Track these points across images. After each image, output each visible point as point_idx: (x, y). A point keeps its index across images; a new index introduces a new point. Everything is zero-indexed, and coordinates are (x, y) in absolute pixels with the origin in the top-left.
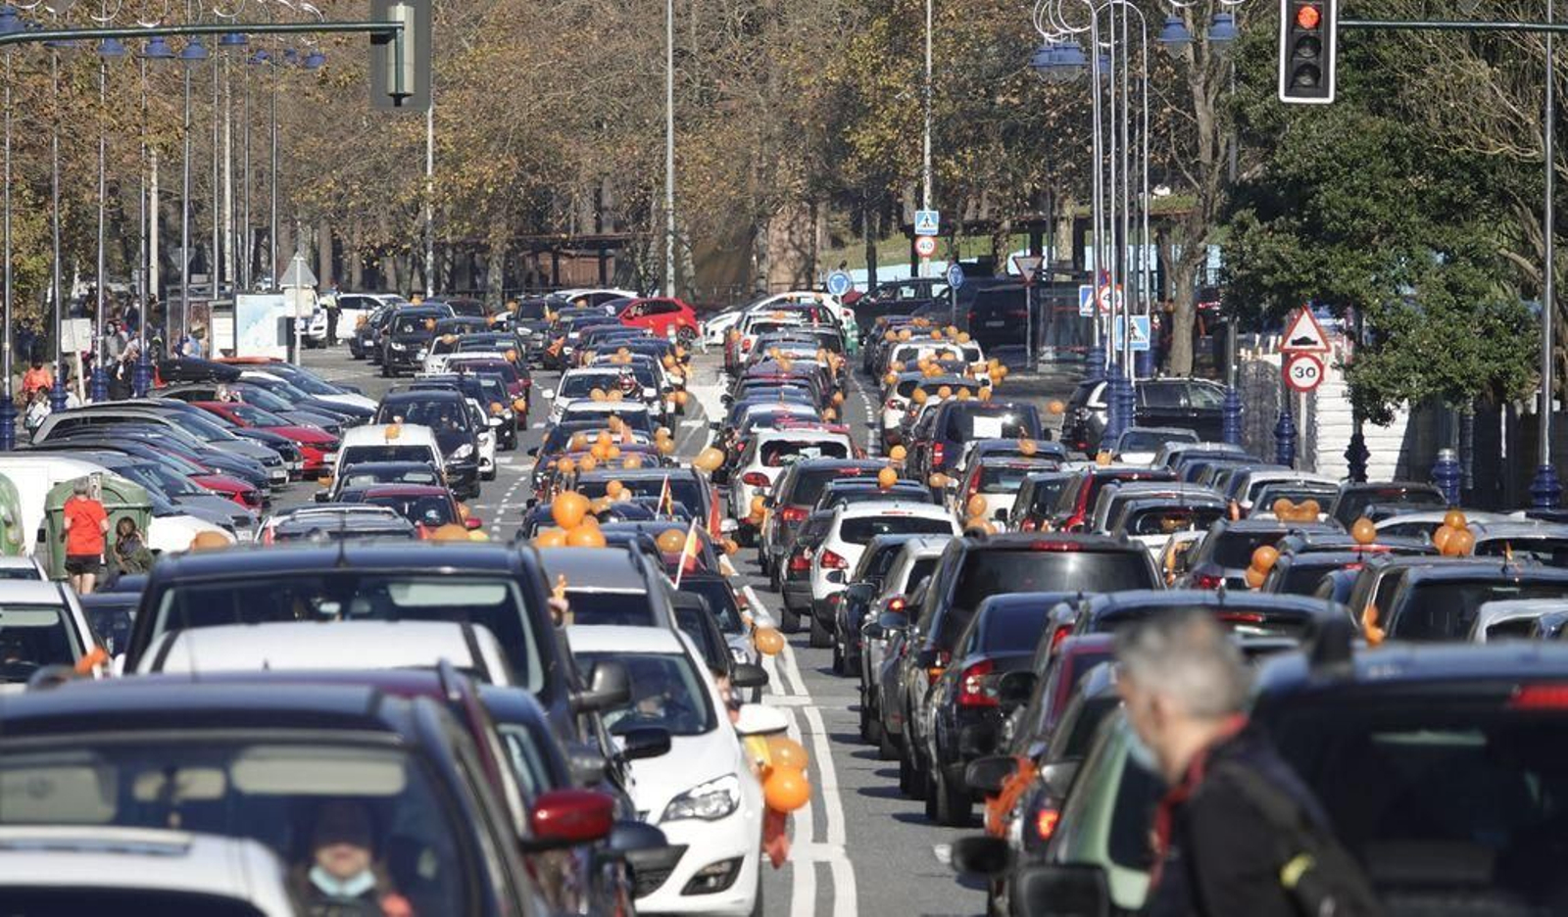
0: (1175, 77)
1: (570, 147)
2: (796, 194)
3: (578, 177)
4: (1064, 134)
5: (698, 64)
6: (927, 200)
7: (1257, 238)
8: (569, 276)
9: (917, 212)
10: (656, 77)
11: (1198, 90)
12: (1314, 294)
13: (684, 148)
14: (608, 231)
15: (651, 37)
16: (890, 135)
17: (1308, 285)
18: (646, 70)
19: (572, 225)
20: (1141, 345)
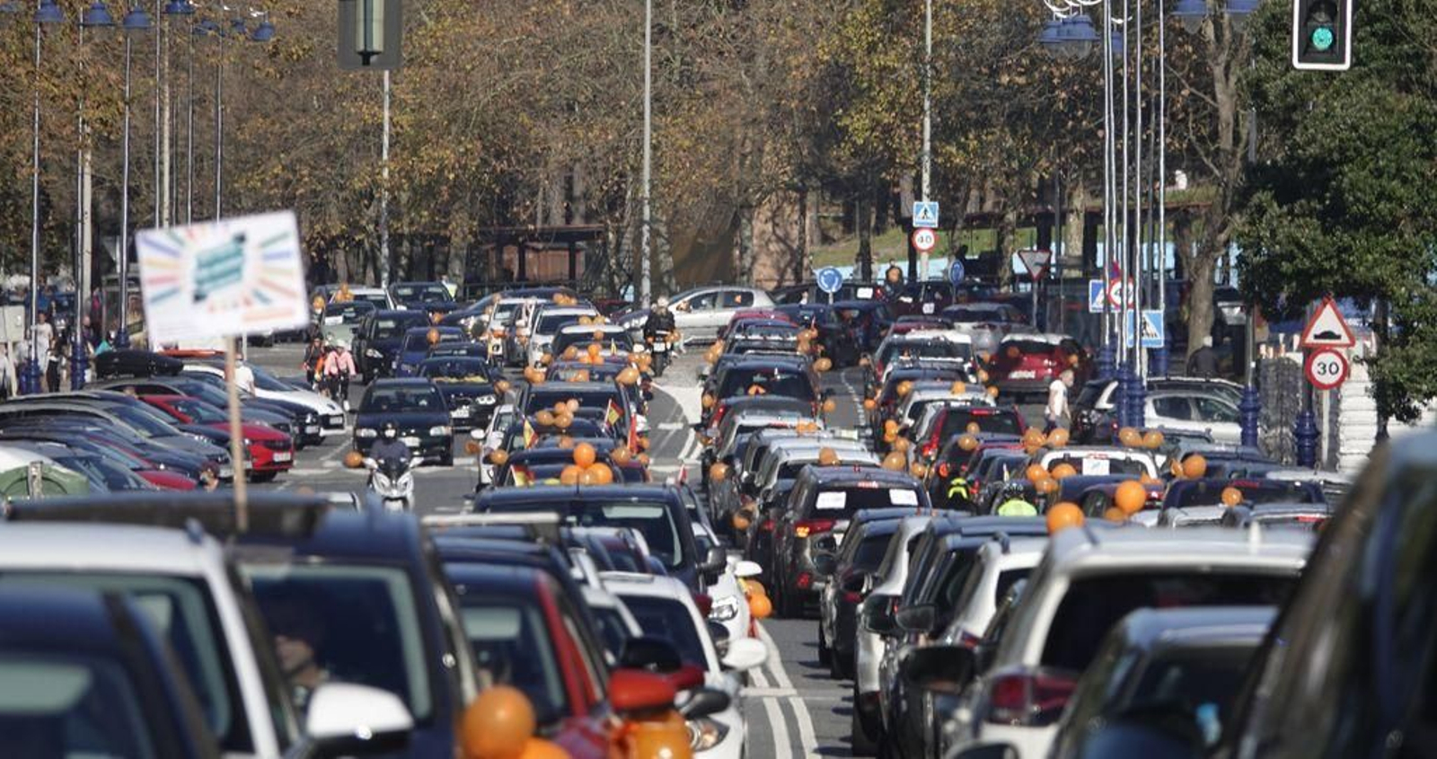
0: (1195, 57)
1: (539, 130)
2: (783, 182)
3: (546, 163)
4: (1074, 118)
5: (677, 41)
6: (926, 189)
7: (1275, 223)
8: (535, 271)
9: (916, 203)
10: (632, 55)
11: (1218, 71)
12: (1336, 282)
13: (662, 132)
14: (578, 223)
15: (627, 13)
16: (887, 118)
17: (1330, 272)
18: (623, 48)
19: (540, 216)
20: (1155, 342)
